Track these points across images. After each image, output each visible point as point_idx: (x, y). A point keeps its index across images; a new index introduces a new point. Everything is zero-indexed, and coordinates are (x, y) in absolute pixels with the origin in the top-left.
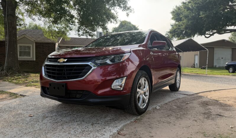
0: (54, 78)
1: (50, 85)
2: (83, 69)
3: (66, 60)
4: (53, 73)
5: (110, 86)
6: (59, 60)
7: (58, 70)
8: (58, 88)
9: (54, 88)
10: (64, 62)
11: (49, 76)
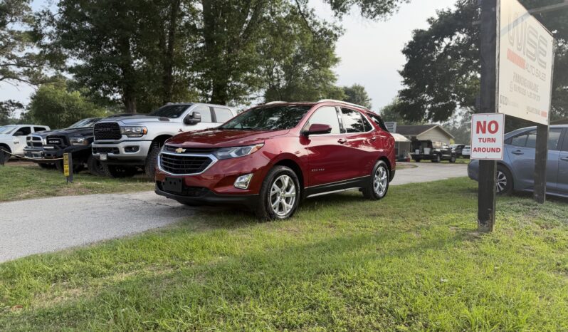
0: (171, 171)
1: (166, 179)
2: (203, 162)
3: (184, 150)
4: (170, 165)
5: (232, 183)
6: (177, 150)
7: (176, 162)
8: (175, 183)
9: (171, 183)
10: (182, 153)
11: (166, 169)
